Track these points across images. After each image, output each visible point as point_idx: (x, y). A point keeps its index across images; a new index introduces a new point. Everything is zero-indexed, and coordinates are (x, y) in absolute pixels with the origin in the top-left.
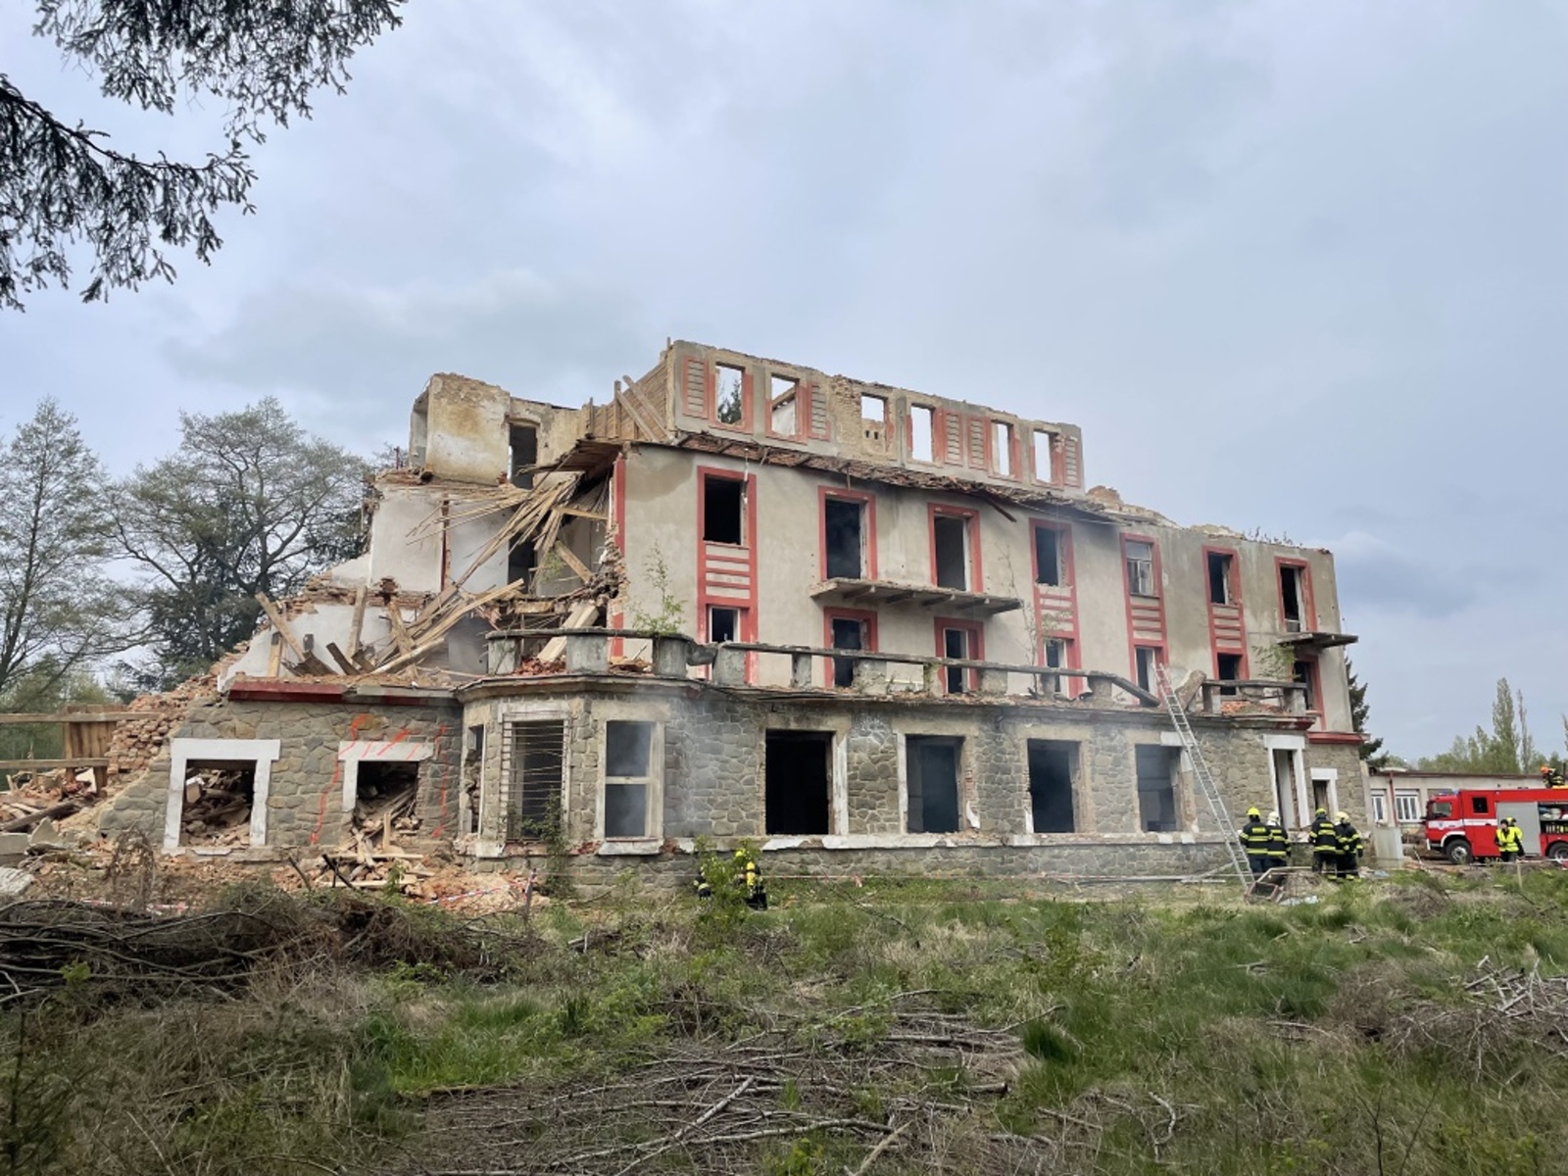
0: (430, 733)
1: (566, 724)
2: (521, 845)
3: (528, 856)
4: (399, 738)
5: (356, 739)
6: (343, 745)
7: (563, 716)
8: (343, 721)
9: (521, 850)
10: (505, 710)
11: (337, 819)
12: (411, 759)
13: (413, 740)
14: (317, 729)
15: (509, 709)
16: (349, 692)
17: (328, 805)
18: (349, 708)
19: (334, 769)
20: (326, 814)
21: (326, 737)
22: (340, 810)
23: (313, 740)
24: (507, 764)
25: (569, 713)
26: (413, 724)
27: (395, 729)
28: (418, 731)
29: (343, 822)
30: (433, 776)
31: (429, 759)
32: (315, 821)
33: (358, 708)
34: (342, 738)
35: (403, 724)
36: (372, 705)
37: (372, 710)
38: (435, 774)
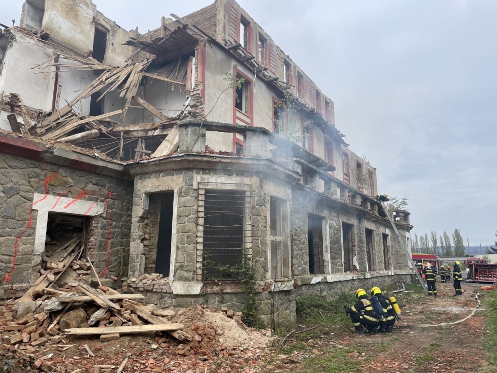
0: (101, 195)
1: (248, 194)
2: (217, 285)
3: (221, 294)
4: (79, 196)
5: (47, 193)
6: (37, 196)
7: (245, 188)
8: (38, 176)
9: (216, 289)
10: (199, 180)
11: (30, 260)
12: (88, 214)
13: (90, 199)
14: (15, 180)
15: (202, 179)
16: (46, 152)
17: (21, 248)
18: (44, 166)
19: (28, 217)
20: (19, 256)
21: (22, 188)
22: (32, 253)
23: (11, 188)
24: (201, 221)
25: (251, 186)
26: (90, 187)
27: (77, 189)
28: (93, 192)
29: (33, 263)
30: (102, 228)
31: (101, 216)
32: (9, 262)
33: (50, 167)
34: (37, 190)
35: (83, 185)
36: (61, 166)
37: (61, 170)
38: (103, 228)
